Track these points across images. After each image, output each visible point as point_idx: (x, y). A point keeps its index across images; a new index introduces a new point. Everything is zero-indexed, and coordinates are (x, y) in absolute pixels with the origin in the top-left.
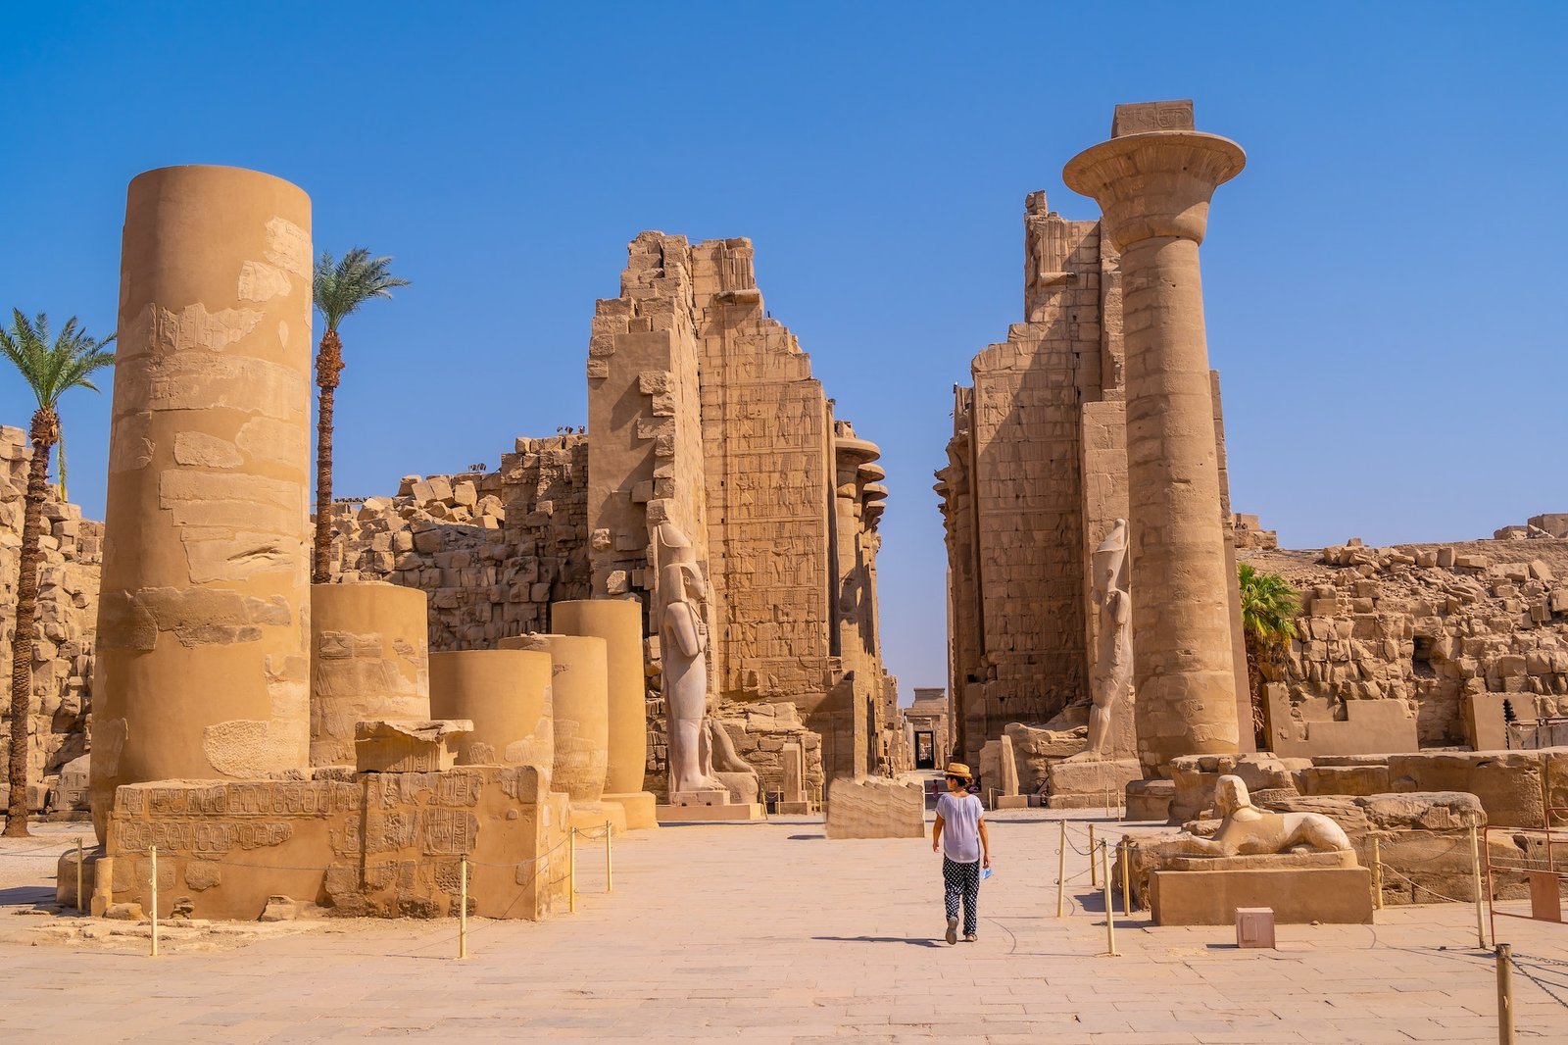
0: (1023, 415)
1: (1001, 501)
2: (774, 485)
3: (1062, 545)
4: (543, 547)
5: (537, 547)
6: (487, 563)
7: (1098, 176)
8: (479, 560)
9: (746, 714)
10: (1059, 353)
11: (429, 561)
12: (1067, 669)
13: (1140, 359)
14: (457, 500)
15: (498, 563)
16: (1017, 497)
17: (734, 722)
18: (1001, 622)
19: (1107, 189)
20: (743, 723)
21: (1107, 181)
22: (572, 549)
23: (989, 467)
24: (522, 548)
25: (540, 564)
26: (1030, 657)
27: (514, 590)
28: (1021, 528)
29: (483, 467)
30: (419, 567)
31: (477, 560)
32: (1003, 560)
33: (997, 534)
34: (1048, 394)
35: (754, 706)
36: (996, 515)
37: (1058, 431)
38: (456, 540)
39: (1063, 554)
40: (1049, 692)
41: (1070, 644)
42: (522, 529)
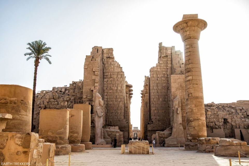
0: (158, 79)
1: (154, 93)
2: (115, 89)
3: (165, 101)
4: (76, 99)
5: (74, 99)
6: (66, 101)
7: (180, 27)
8: (64, 101)
9: (109, 128)
10: (164, 68)
11: (56, 101)
12: (165, 122)
13: (188, 61)
14: (62, 91)
15: (68, 101)
16: (157, 92)
17: (107, 130)
18: (154, 114)
19: (182, 30)
20: (109, 130)
21: (182, 28)
22: (80, 99)
23: (152, 87)
24: (72, 99)
25: (75, 102)
26: (159, 120)
27: (70, 106)
28: (158, 98)
29: (66, 86)
30: (54, 101)
31: (64, 100)
32: (154, 103)
33: (154, 99)
34: (163, 75)
35: (111, 127)
36: (154, 96)
37: (164, 82)
38: (61, 97)
39: (165, 102)
40: (162, 126)
41: (166, 118)
42: (72, 96)
